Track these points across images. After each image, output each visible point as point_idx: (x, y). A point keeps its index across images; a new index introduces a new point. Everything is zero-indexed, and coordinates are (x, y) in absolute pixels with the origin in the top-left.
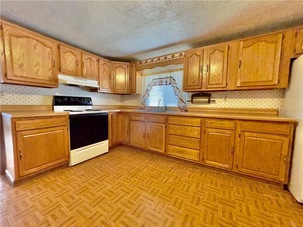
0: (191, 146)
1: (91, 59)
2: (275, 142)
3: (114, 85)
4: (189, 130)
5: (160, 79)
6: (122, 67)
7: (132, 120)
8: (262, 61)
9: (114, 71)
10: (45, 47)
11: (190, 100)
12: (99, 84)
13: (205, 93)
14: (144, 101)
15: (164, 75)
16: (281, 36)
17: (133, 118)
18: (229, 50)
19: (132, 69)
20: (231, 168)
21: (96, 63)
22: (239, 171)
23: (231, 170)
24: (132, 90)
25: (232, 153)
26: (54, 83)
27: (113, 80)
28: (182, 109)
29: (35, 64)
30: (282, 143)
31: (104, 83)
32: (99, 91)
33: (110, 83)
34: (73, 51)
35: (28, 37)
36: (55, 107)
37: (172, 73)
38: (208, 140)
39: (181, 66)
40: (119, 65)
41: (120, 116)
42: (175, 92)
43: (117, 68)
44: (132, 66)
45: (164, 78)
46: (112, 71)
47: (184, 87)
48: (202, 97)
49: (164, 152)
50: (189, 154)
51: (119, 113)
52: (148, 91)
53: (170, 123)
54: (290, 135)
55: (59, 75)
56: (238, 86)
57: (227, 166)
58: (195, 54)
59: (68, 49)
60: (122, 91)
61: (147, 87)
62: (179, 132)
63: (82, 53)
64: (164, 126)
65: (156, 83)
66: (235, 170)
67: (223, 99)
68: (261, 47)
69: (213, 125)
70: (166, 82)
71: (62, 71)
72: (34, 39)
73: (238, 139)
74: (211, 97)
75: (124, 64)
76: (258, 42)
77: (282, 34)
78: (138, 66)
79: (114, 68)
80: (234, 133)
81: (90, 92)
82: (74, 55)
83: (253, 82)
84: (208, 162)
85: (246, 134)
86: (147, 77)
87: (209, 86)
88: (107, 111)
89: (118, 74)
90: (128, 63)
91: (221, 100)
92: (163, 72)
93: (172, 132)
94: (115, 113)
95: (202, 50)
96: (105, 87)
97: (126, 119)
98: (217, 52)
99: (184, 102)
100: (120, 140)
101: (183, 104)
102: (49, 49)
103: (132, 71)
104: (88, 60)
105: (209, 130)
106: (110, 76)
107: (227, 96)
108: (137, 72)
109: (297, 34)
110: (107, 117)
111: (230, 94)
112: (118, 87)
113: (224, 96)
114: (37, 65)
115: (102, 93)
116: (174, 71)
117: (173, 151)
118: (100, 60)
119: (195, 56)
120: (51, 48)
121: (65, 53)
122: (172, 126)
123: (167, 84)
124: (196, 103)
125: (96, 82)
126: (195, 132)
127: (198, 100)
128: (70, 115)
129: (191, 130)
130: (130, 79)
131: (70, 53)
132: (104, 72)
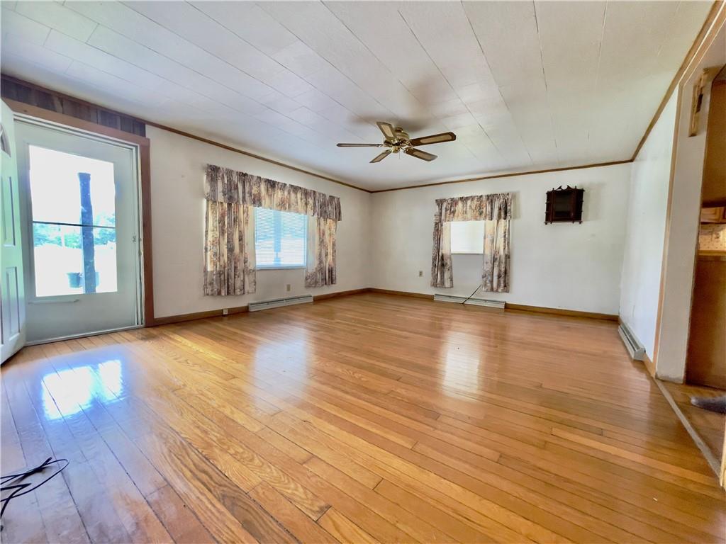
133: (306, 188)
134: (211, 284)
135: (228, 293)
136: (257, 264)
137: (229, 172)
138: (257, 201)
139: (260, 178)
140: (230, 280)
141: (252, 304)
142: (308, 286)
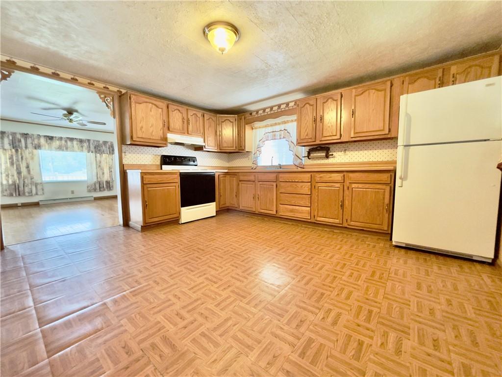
0: (302, 203)
1: (197, 115)
2: (378, 192)
3: (221, 142)
4: (300, 187)
5: (273, 132)
6: (229, 120)
7: (241, 181)
8: (373, 110)
9: (220, 126)
10: (158, 109)
11: (307, 155)
12: (205, 142)
13: (324, 146)
14: (254, 159)
15: (277, 128)
16: (389, 83)
17: (242, 178)
18: (342, 98)
19: (240, 122)
20: (341, 223)
21: (201, 118)
22: (348, 225)
23: (341, 225)
24: (241, 147)
25: (341, 206)
26: (164, 142)
27: (220, 136)
28: (298, 167)
29: (150, 125)
30: (384, 191)
31: (210, 140)
32: (204, 149)
33: (216, 140)
34: (180, 109)
35: (146, 102)
36: (163, 166)
37: (286, 125)
38: (318, 195)
39: (294, 117)
40: (226, 119)
41: (228, 176)
42: (290, 147)
43: (223, 122)
44: (240, 119)
45: (278, 131)
46: (218, 126)
47: (297, 140)
48: (320, 152)
49: (275, 213)
50: (300, 213)
51: (226, 174)
52: (259, 147)
53: (281, 180)
54: (391, 183)
55: (168, 134)
56: (352, 136)
57: (337, 221)
58: (308, 103)
59: (176, 107)
60: (229, 148)
61: (258, 142)
62: (290, 190)
63: (187, 109)
64: (275, 184)
65: (268, 137)
66: (345, 225)
67: (343, 152)
68: (371, 94)
69: (322, 179)
70: (280, 135)
71: (171, 130)
72: (150, 103)
73: (347, 192)
74: (329, 151)
75: (232, 117)
76: (368, 90)
77: (390, 82)
78: (247, 118)
79: (220, 122)
80: (342, 186)
81: (195, 150)
82: (181, 113)
83: (367, 132)
84: (319, 219)
85: (353, 186)
86: (258, 130)
87: (323, 139)
88: (214, 171)
89: (225, 129)
90: (236, 116)
91: (340, 153)
92: (276, 124)
93: (283, 191)
94: (222, 173)
95: (315, 99)
96: (211, 145)
97: (235, 181)
98: (330, 100)
99: (300, 158)
100: (228, 204)
102: (160, 110)
103: (240, 124)
104: (193, 116)
105: (319, 185)
106: (216, 132)
107: (347, 148)
108: (246, 126)
109: (403, 81)
110: (214, 177)
111: (350, 146)
112: (225, 144)
113: (344, 149)
114: (152, 126)
115: (207, 152)
116: (288, 123)
117: (285, 211)
118: (205, 115)
119: (308, 105)
120: (162, 109)
121: (173, 111)
122: (282, 184)
123: (280, 138)
124: (313, 158)
125: (202, 140)
126: (306, 189)
127: (316, 155)
128: (180, 173)
129: (302, 186)
130: (238, 134)
131: (178, 111)
132: (210, 128)
133: (81, 138)
134: (6, 190)
135: (19, 195)
136: (43, 180)
137: (14, 134)
138: (38, 147)
139: (39, 135)
140: (20, 189)
141: (41, 201)
142: (89, 191)
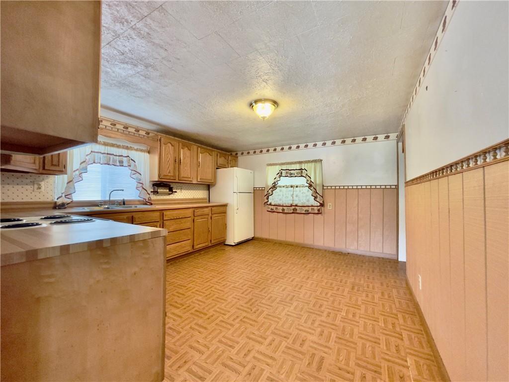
101: (148, 196)
